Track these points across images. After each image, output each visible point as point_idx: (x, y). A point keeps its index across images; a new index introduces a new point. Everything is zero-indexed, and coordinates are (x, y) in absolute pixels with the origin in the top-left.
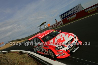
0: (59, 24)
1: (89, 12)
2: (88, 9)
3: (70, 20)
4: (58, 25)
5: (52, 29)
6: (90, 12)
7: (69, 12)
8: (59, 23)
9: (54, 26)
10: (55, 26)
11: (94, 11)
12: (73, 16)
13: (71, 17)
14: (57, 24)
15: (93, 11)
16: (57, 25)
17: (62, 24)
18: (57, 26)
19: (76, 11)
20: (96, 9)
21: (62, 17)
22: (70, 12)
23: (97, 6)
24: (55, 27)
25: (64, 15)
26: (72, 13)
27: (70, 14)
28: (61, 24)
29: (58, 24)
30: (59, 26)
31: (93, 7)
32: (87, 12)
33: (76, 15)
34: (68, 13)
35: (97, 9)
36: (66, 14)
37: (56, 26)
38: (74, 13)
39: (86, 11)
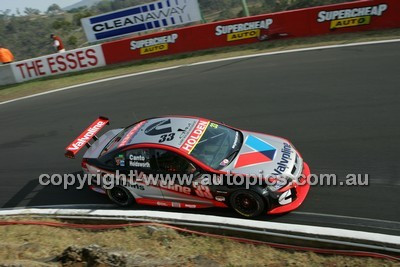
0: (83, 62)
1: (230, 38)
2: (230, 27)
3: (143, 52)
4: (72, 64)
5: (34, 76)
6: (234, 36)
7: (138, 15)
8: (81, 55)
9: (51, 64)
10: (55, 67)
11: (249, 36)
12: (162, 40)
13: (152, 42)
14: (70, 57)
15: (244, 37)
16: (68, 63)
17: (102, 61)
18: (69, 70)
19: (172, 19)
20: (258, 34)
21: (98, 28)
22: (145, 14)
23: (263, 22)
24: (53, 72)
25: (110, 23)
26: (149, 20)
27: (139, 22)
28: (93, 61)
29: (75, 58)
30: (78, 68)
31: (247, 24)
32: (224, 36)
33: (175, 36)
34: (131, 17)
35: (261, 34)
36: (123, 19)
37: (62, 67)
38: (161, 23)
39: (220, 31)
